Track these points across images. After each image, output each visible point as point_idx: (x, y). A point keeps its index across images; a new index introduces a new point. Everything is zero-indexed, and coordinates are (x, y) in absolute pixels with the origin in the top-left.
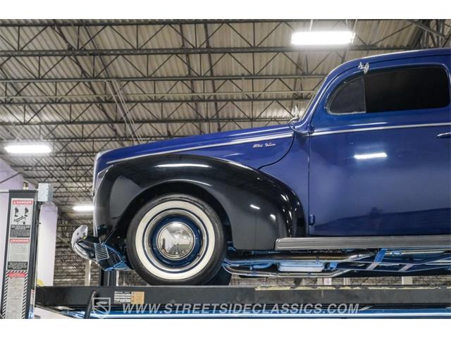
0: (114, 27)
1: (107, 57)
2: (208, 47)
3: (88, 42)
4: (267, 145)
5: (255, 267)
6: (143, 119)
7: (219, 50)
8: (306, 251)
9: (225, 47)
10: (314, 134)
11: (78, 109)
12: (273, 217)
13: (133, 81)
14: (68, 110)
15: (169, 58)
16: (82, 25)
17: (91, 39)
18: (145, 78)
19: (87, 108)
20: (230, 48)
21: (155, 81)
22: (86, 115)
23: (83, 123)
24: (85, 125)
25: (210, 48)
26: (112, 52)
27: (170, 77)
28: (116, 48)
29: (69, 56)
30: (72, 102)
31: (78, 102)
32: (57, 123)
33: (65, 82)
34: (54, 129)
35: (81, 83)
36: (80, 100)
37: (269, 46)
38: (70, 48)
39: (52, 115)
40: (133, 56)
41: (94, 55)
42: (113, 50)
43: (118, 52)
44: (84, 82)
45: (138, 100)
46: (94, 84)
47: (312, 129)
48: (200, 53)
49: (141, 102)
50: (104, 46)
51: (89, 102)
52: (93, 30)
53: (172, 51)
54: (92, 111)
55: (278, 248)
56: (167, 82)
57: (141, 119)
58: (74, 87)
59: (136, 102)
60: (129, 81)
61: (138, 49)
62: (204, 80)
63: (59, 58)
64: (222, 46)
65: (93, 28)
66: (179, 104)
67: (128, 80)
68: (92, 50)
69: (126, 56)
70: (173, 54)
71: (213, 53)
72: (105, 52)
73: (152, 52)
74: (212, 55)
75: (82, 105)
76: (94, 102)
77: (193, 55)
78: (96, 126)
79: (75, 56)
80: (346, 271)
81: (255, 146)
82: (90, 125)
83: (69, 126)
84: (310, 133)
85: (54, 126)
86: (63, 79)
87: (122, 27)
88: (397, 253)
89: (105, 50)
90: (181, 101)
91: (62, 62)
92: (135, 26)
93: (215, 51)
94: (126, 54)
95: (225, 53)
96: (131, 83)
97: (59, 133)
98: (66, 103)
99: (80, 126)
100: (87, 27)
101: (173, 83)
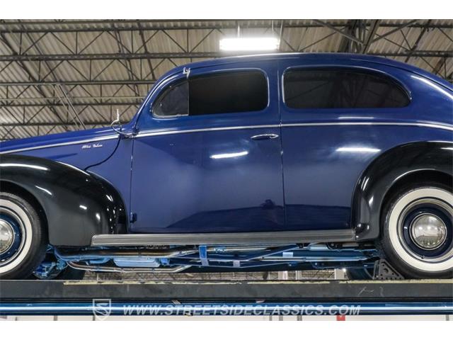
0: (56, 34)
1: (53, 62)
2: (146, 52)
3: (31, 47)
4: (95, 146)
5: (91, 262)
6: (96, 121)
7: (158, 56)
8: (134, 247)
9: (164, 52)
10: (138, 136)
11: (31, 111)
12: (98, 216)
13: (80, 85)
14: (22, 112)
15: (111, 63)
16: (24, 32)
17: (34, 44)
18: (89, 82)
19: (41, 110)
20: (169, 54)
21: (101, 84)
22: (41, 116)
23: (39, 124)
24: (41, 127)
25: (148, 53)
26: (57, 57)
27: (116, 81)
28: (60, 53)
29: (16, 61)
30: (25, 105)
31: (31, 105)
32: (14, 125)
33: (17, 86)
34: (11, 130)
35: (32, 87)
36: (33, 103)
37: (206, 51)
38: (15, 54)
39: (8, 116)
40: (77, 61)
41: (40, 60)
42: (57, 55)
43: (63, 57)
44: (34, 86)
45: (88, 102)
46: (44, 88)
47: (136, 131)
48: (141, 58)
49: (91, 104)
50: (49, 52)
51: (42, 105)
52: (36, 36)
53: (114, 56)
54: (45, 112)
55: (94, 244)
56: (113, 86)
57: (93, 121)
58: (25, 90)
59: (87, 105)
60: (76, 85)
61: (76, 55)
62: (148, 84)
63: (7, 63)
64: (161, 52)
65: (35, 34)
66: (128, 106)
67: (76, 83)
68: (37, 55)
69: (71, 62)
70: (114, 59)
71: (152, 58)
72: (50, 57)
73: (95, 57)
74: (151, 60)
75: (36, 108)
76: (47, 105)
77: (134, 60)
78: (51, 127)
79: (21, 61)
80: (187, 266)
81: (84, 147)
82: (46, 127)
83: (26, 127)
84: (134, 135)
85: (11, 127)
86: (14, 82)
87: (63, 34)
88: (220, 250)
89: (51, 55)
90: (130, 104)
91: (10, 66)
92: (75, 33)
93: (155, 56)
94: (70, 59)
95: (165, 58)
96: (79, 86)
97: (18, 134)
98: (20, 105)
99: (36, 127)
100: (30, 34)
101: (119, 86)
